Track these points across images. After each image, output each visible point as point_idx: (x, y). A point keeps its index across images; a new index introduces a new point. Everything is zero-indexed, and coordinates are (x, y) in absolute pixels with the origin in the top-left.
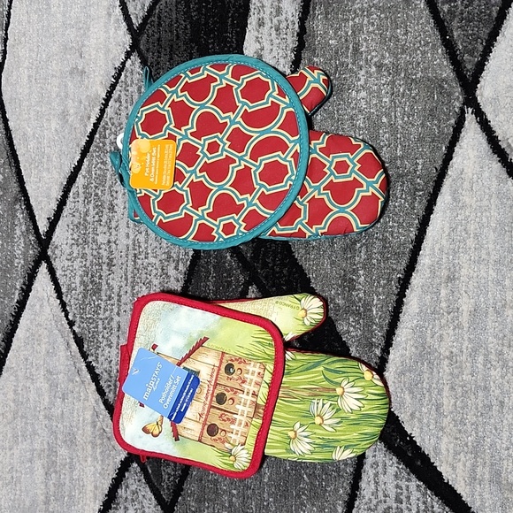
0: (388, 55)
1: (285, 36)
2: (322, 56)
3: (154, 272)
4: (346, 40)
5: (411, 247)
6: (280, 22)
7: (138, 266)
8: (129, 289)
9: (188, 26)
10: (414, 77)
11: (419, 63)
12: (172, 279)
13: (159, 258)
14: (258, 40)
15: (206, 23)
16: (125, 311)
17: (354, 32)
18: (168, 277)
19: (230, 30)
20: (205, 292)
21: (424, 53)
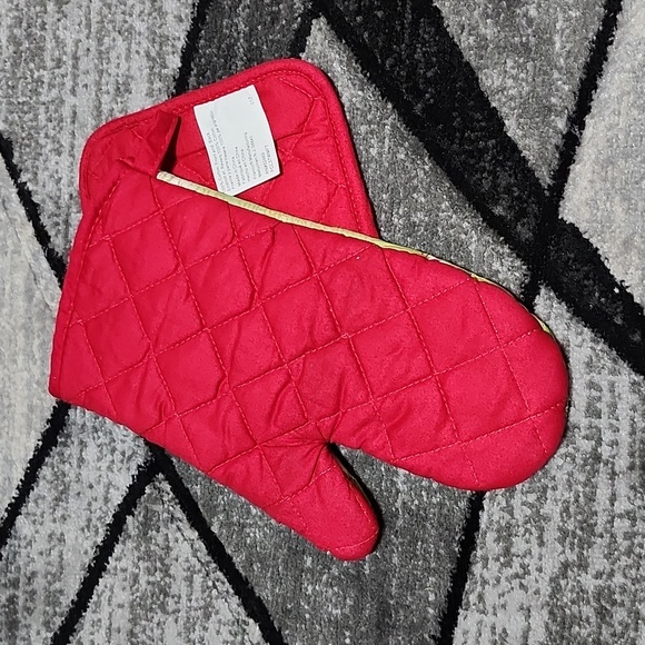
12: (170, 18)
16: (86, 86)
20: (230, 36)
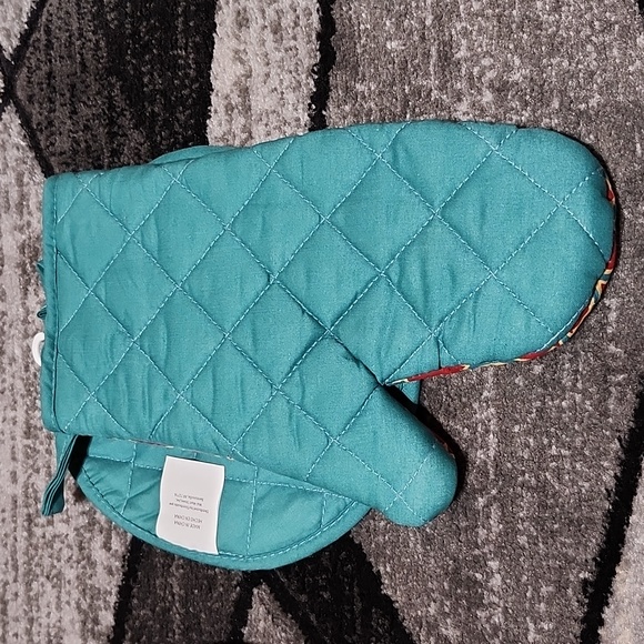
0: (517, 62)
1: (292, 43)
2: (373, 77)
3: (66, 553)
4: (423, 38)
5: (607, 505)
6: (279, 13)
7: (34, 541)
8: (21, 589)
9: (102, 44)
10: (583, 106)
11: (592, 74)
13: (73, 523)
14: (238, 57)
15: (136, 32)
17: (438, 18)
18: (93, 564)
19: (181, 42)
21: (602, 49)
